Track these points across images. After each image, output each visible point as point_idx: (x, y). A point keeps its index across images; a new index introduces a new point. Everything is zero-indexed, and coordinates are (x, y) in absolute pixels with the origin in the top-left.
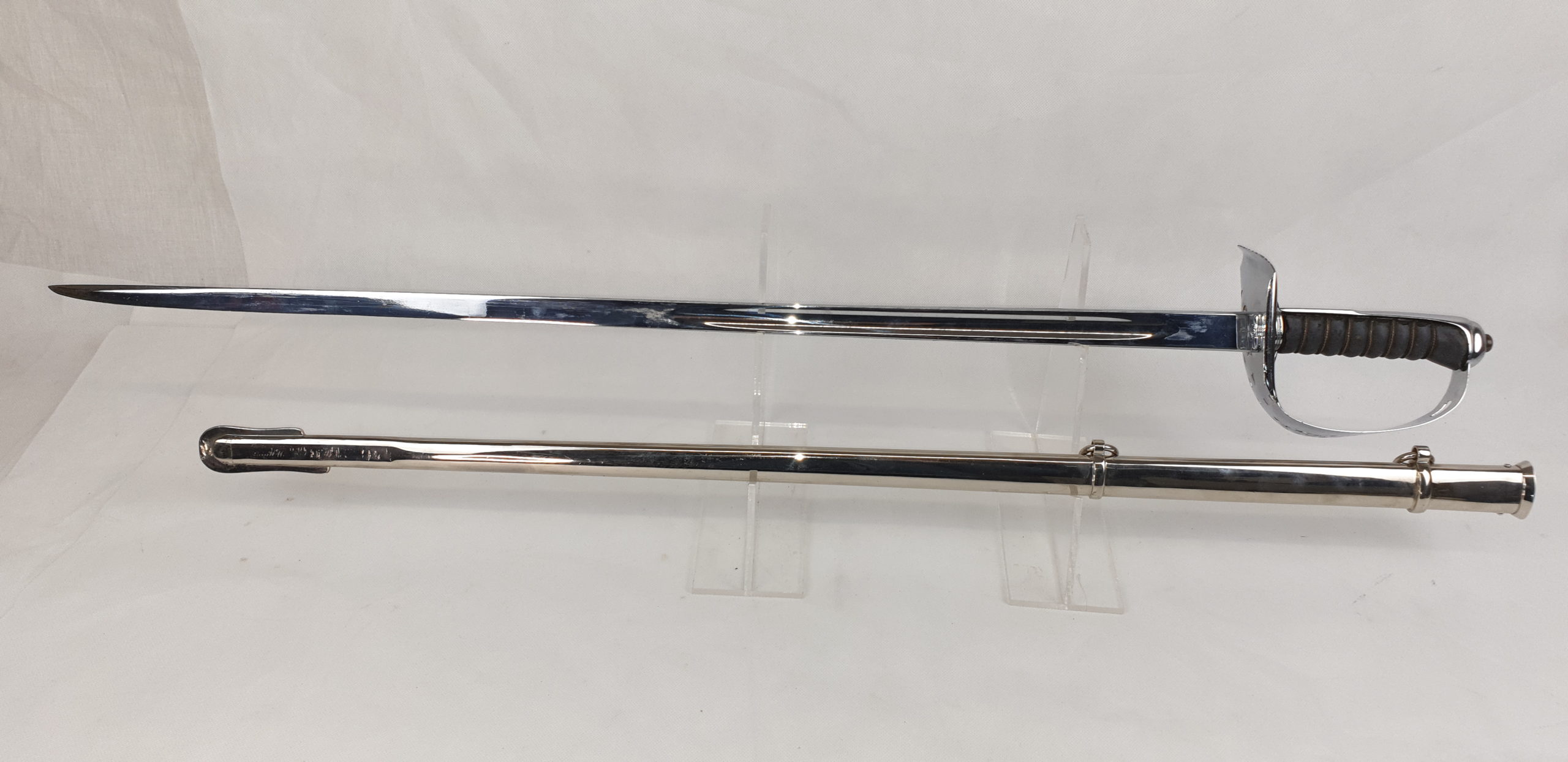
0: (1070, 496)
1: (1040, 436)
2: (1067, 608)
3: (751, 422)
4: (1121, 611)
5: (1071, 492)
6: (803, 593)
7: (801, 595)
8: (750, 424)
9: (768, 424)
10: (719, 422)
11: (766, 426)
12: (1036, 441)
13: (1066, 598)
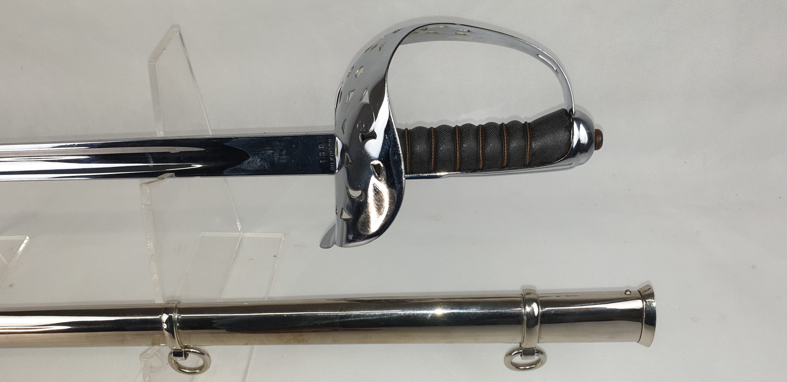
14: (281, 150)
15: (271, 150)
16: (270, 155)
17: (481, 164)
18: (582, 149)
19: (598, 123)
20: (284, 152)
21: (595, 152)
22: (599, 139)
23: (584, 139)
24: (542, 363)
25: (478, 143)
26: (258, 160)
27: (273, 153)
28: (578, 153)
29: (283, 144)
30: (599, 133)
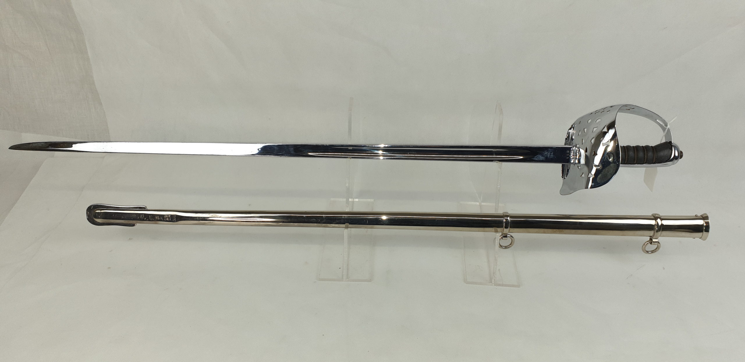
0: (494, 233)
1: (483, 204)
2: (493, 285)
3: (345, 199)
4: (518, 286)
5: (495, 231)
6: (371, 280)
7: (370, 281)
8: (345, 200)
9: (357, 200)
10: (332, 199)
11: (354, 200)
12: (481, 206)
13: (493, 280)
14: (551, 152)
15: (546, 152)
16: (546, 154)
17: (636, 161)
18: (676, 158)
19: (681, 149)
20: (552, 153)
21: (680, 160)
22: (682, 154)
23: (677, 155)
24: (659, 249)
25: (635, 153)
26: (541, 156)
27: (548, 154)
28: (674, 160)
29: (552, 150)
30: (681, 152)
